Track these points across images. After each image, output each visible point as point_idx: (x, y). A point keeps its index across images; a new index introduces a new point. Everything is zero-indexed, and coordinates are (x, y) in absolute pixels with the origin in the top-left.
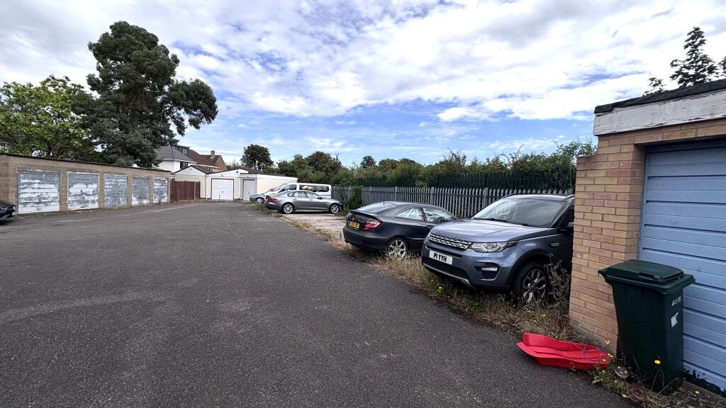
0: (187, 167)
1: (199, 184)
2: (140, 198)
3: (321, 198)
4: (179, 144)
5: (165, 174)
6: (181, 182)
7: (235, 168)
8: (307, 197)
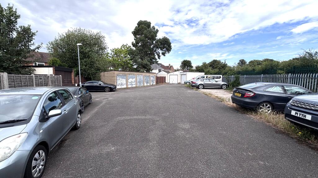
0: (161, 71)
1: (165, 77)
2: (147, 83)
3: (217, 82)
4: (159, 63)
5: (154, 74)
6: (159, 77)
7: (178, 70)
8: (210, 81)
